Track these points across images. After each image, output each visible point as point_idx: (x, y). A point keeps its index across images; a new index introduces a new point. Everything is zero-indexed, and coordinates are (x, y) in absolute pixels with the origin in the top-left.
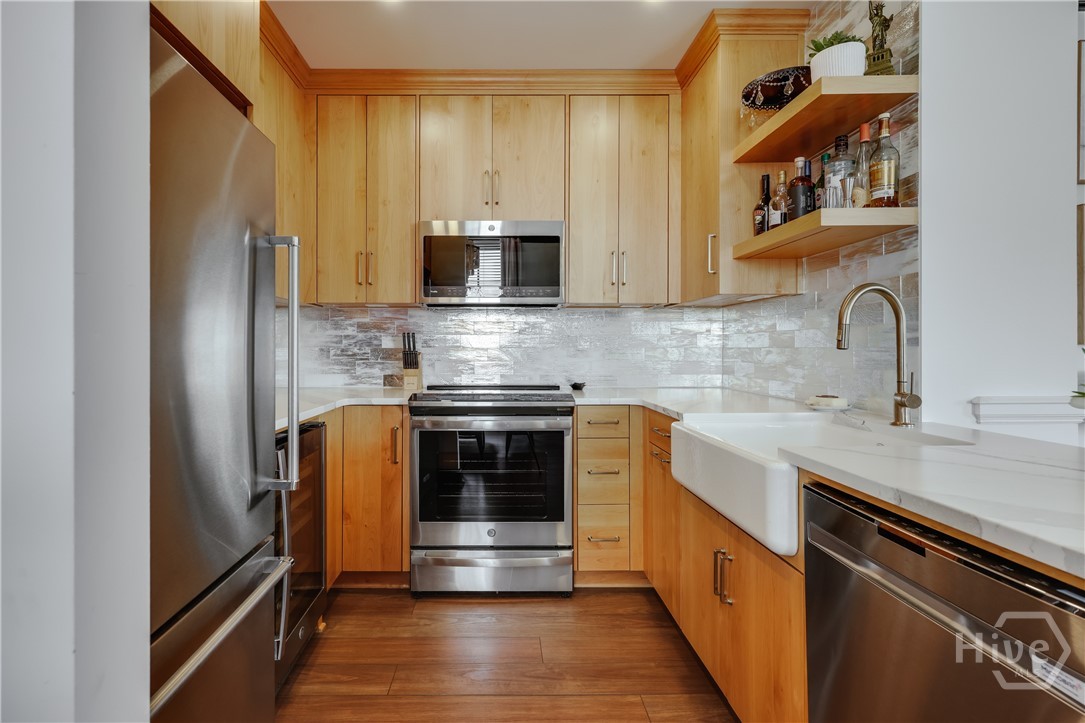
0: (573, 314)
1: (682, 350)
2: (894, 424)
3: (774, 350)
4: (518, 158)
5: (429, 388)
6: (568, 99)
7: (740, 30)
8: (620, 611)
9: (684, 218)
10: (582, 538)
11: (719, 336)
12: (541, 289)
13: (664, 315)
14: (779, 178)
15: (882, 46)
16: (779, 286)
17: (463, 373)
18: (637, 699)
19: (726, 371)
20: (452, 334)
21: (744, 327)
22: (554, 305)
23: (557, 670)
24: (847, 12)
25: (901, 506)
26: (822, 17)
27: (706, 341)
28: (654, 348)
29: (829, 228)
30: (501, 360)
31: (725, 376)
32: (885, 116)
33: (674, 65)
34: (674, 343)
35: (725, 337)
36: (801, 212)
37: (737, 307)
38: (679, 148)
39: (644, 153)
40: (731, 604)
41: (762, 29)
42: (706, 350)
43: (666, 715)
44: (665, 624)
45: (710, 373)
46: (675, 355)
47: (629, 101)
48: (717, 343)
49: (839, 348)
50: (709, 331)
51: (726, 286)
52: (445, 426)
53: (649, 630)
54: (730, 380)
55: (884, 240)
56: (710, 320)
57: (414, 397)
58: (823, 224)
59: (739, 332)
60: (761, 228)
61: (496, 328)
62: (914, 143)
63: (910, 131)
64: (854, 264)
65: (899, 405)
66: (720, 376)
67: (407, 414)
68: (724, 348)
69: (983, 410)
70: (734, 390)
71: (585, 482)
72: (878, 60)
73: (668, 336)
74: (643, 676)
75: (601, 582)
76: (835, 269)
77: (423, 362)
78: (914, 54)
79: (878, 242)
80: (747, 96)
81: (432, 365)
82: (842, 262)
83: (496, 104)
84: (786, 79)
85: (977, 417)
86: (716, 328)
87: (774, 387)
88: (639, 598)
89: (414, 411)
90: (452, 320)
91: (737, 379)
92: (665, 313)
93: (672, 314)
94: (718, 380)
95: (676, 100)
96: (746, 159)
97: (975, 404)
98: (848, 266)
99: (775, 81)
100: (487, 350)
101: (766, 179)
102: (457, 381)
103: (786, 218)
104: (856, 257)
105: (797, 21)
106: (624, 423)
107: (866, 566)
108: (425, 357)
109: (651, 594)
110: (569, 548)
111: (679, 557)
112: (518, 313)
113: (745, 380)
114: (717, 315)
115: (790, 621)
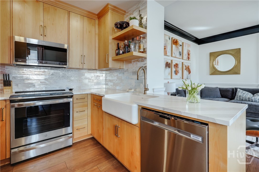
0: (69, 70)
1: (97, 80)
2: (144, 94)
3: (118, 80)
4: (53, 24)
5: (16, 93)
6: (69, 13)
7: (113, 10)
8: (86, 145)
9: (99, 50)
10: (75, 129)
11: (104, 77)
12: (55, 62)
13: (92, 72)
14: (121, 44)
15: (141, 22)
16: (120, 67)
17: (30, 87)
18: (96, 167)
19: (106, 84)
20: (26, 75)
21: (111, 75)
22: (65, 68)
23: (73, 169)
24: (133, 14)
25: (164, 111)
26: (128, 14)
27: (102, 78)
28: (90, 80)
29: (134, 56)
30: (45, 83)
31: (106, 86)
32: (141, 36)
33: (97, 13)
34: (95, 78)
35: (106, 77)
36: (126, 52)
37: (109, 71)
38: (98, 33)
39: (89, 32)
40: (119, 137)
41: (117, 12)
42: (102, 80)
43: (104, 168)
44: (98, 145)
45: (103, 85)
46: (95, 81)
47: (85, 18)
48: (104, 78)
49: (137, 80)
50: (102, 76)
51: (110, 66)
52: (24, 105)
53: (95, 148)
54: (107, 87)
55: (140, 59)
56: (103, 73)
57: (11, 96)
58: (133, 55)
59: (109, 76)
60: (118, 54)
61: (43, 73)
62: (146, 42)
63: (145, 39)
64: (135, 63)
65: (145, 90)
66: (105, 86)
67: (8, 102)
68: (106, 79)
69: (155, 90)
70: (108, 89)
71: (76, 115)
72: (141, 24)
73: (93, 77)
74: (96, 160)
75: (80, 140)
76: (131, 64)
77: (13, 84)
78: (146, 26)
79: (139, 60)
80: (116, 25)
81: (17, 85)
82: (132, 63)
83: (45, 6)
84: (124, 23)
85: (154, 91)
86: (104, 75)
87: (118, 88)
88: (90, 140)
89: (12, 101)
90: (25, 70)
91: (109, 86)
92: (93, 71)
93: (95, 71)
94: (104, 86)
95: (97, 21)
96: (115, 39)
97: (153, 89)
98: (134, 64)
99: (122, 23)
100: (40, 80)
101: (118, 44)
102: (28, 90)
103: (123, 53)
104: (135, 62)
105: (123, 13)
106: (86, 98)
107: (155, 123)
108: (13, 82)
109: (93, 139)
110: (71, 133)
111: (103, 129)
112: (51, 69)
113: (111, 86)
114: (104, 72)
115: (136, 138)
